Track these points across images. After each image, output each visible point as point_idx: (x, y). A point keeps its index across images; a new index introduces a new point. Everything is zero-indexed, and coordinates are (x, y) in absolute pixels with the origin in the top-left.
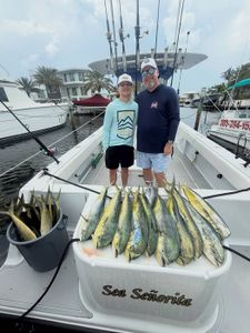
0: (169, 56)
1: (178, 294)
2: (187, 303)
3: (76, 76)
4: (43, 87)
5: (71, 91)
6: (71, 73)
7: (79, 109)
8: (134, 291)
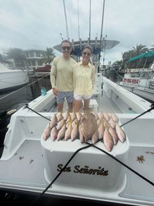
0: (98, 41)
1: (100, 168)
2: (106, 173)
3: (35, 54)
4: (12, 60)
5: (31, 63)
6: (32, 52)
7: (37, 74)
8: (76, 167)
